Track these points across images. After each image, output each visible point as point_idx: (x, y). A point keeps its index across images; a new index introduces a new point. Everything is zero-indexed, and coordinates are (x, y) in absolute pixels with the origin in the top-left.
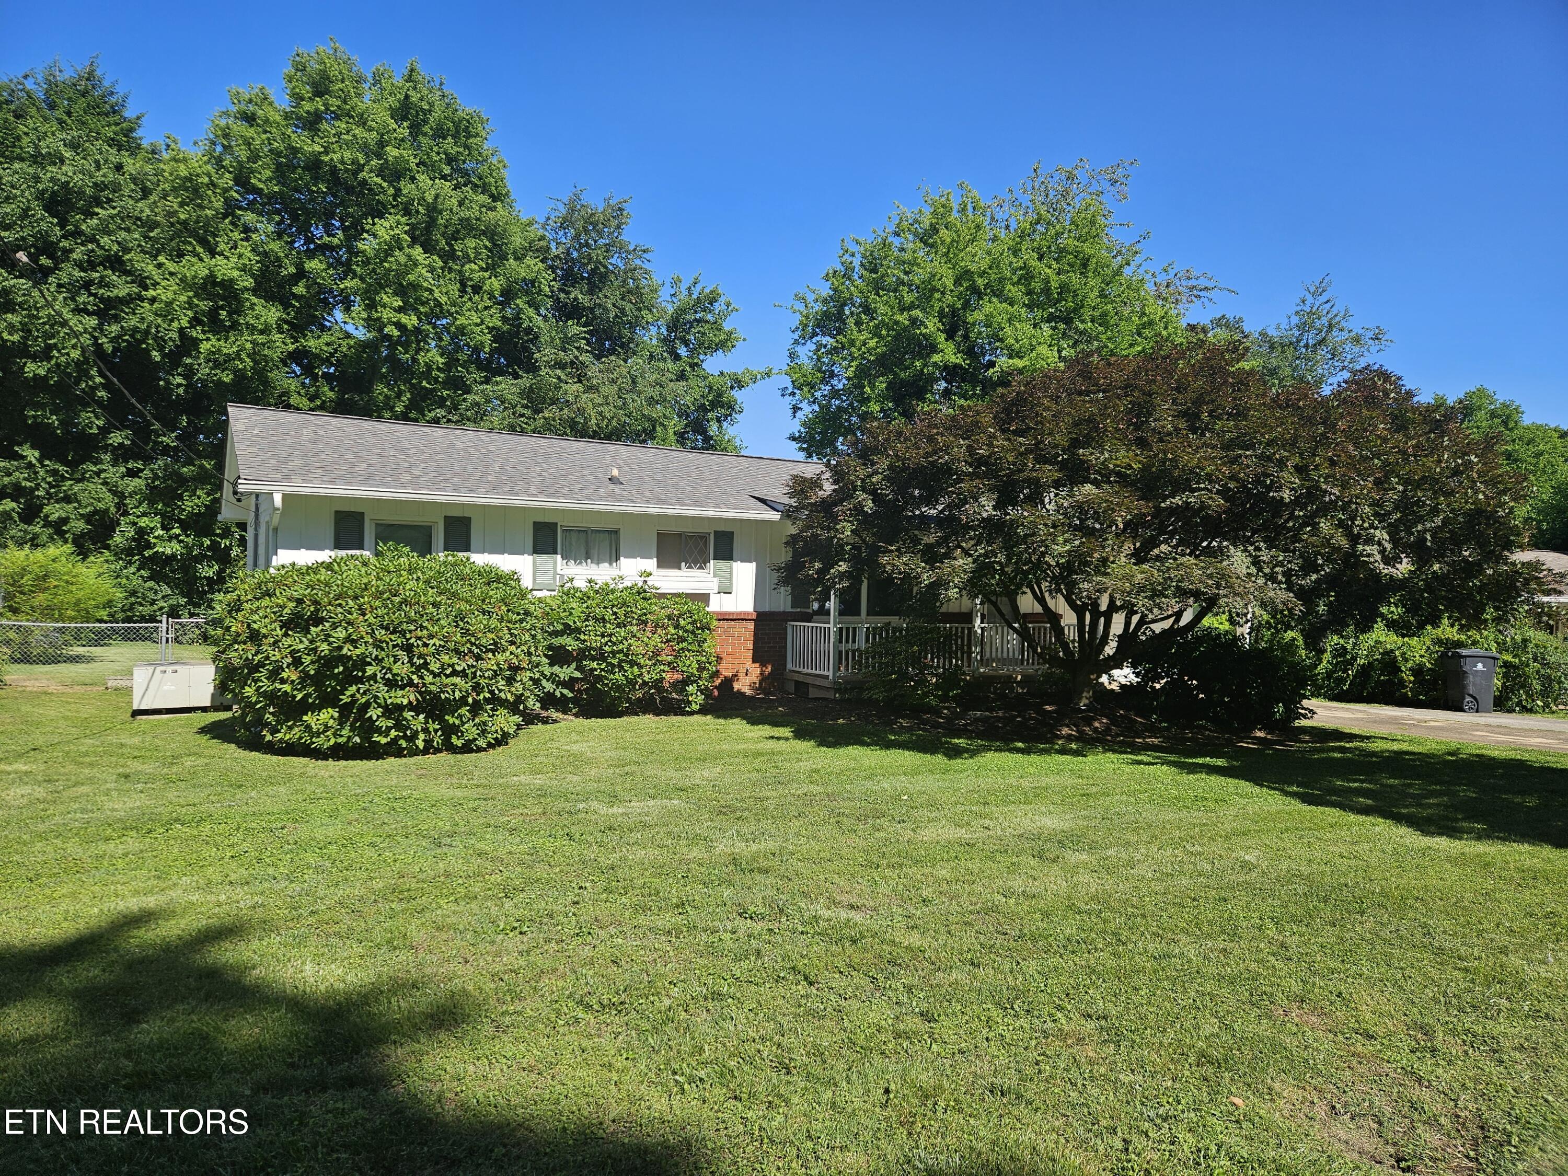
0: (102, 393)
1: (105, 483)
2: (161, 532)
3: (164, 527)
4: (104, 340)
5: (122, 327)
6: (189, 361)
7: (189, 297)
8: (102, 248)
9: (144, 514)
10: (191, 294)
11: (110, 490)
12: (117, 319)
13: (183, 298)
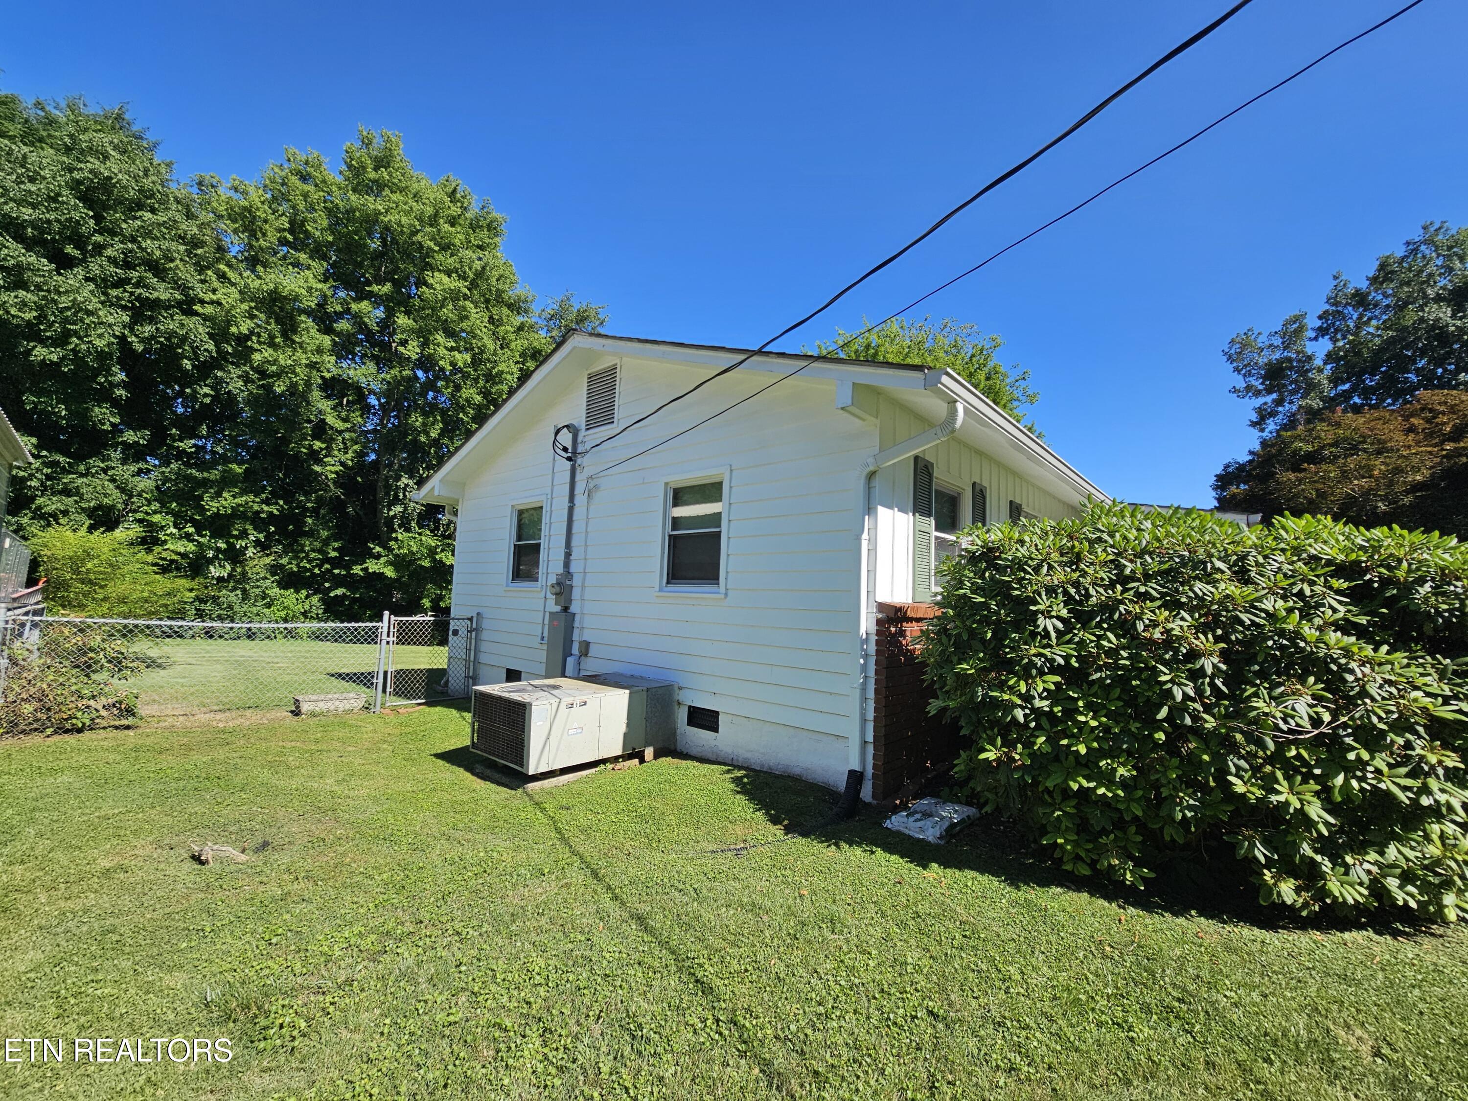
0: (120, 392)
1: (113, 480)
2: (174, 531)
3: (175, 526)
4: (134, 339)
5: (157, 329)
6: (219, 374)
7: (251, 308)
8: (144, 250)
9: (155, 512)
10: (253, 304)
11: (117, 487)
12: (152, 320)
13: (245, 306)
